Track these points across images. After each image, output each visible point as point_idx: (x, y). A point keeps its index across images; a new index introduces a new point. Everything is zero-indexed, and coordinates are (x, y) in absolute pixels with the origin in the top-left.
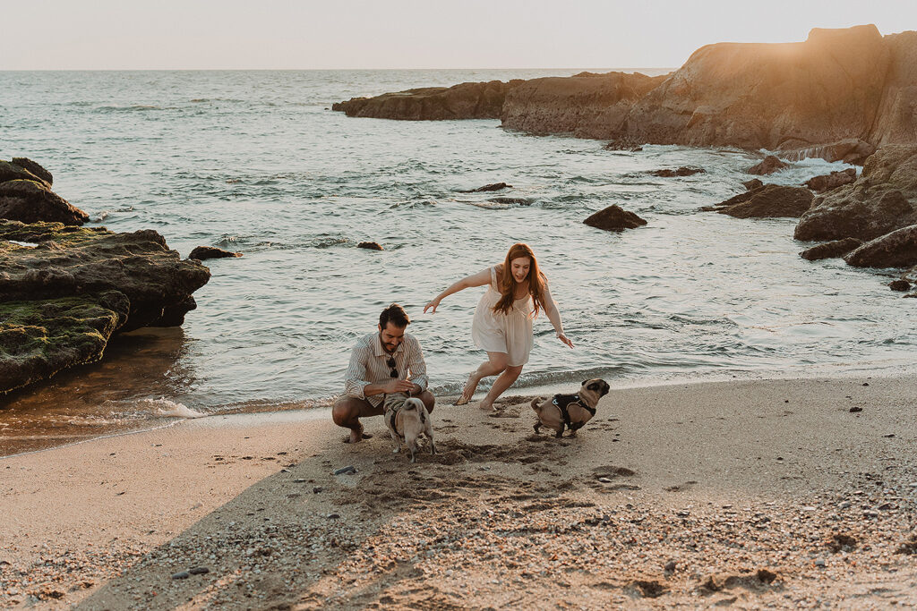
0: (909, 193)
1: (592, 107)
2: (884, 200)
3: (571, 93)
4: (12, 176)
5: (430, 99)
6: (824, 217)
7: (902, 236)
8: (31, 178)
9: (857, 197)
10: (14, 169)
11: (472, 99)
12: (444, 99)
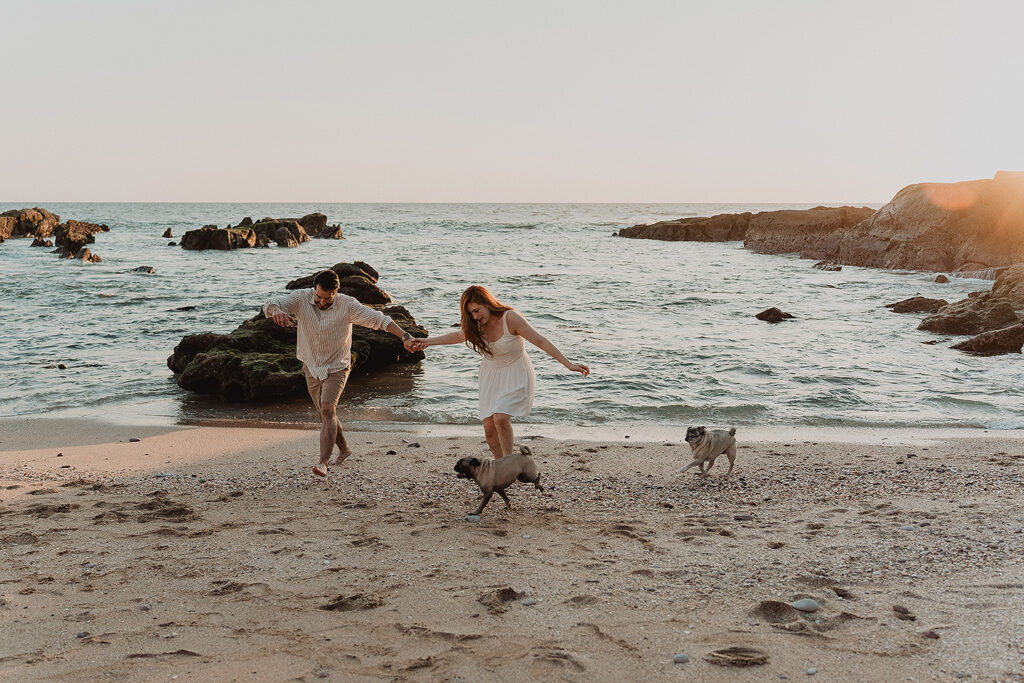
0: (1019, 306)
1: (817, 235)
2: (994, 310)
3: (802, 223)
4: (353, 273)
5: (692, 227)
6: (939, 322)
7: (987, 337)
8: (364, 275)
9: (972, 308)
10: (353, 269)
11: (726, 227)
12: (703, 226)
